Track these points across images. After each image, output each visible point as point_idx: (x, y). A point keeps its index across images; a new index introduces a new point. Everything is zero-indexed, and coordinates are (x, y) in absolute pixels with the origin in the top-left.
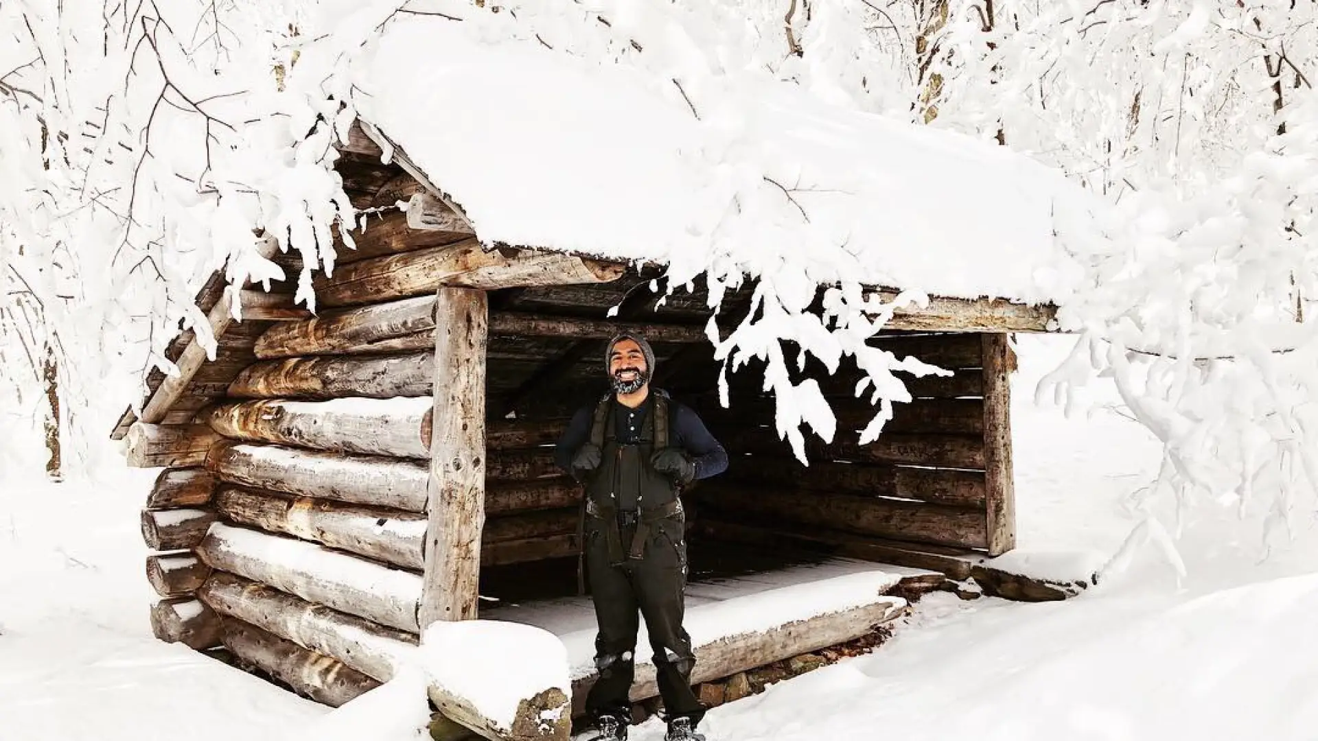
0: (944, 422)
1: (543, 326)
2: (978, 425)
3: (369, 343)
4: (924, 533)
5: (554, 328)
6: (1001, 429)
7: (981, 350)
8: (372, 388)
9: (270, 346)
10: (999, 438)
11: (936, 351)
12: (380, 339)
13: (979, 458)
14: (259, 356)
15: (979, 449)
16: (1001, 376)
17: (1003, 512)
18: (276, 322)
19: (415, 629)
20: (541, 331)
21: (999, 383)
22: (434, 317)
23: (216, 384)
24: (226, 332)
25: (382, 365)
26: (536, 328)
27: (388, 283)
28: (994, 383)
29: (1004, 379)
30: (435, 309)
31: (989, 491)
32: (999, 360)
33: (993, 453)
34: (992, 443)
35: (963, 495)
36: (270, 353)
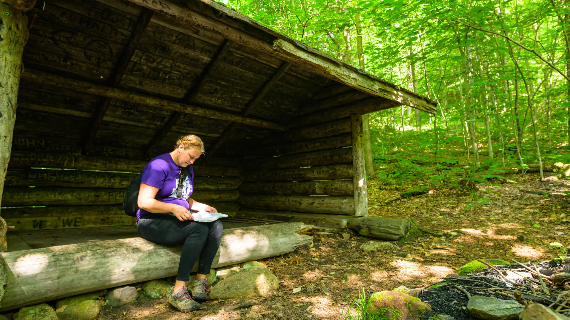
0: (336, 158)
1: (137, 98)
2: (350, 157)
4: (328, 208)
5: (144, 100)
6: (360, 158)
7: (351, 124)
10: (359, 163)
11: (332, 127)
13: (350, 171)
15: (350, 168)
16: (360, 135)
17: (361, 196)
20: (136, 101)
21: (359, 138)
26: (132, 98)
28: (357, 138)
29: (361, 136)
31: (355, 187)
32: (359, 128)
33: (357, 169)
34: (356, 165)
35: (344, 190)
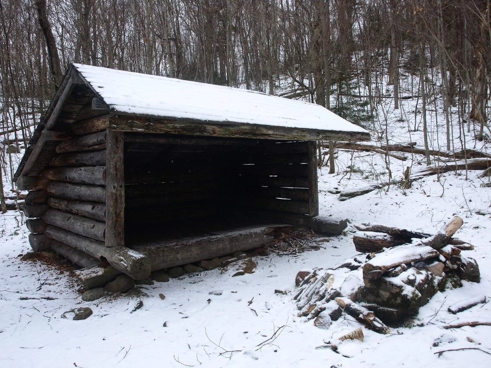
2: (306, 173)
3: (88, 147)
4: (290, 210)
6: (314, 174)
7: (308, 147)
8: (90, 163)
9: (61, 149)
10: (313, 177)
12: (91, 146)
13: (306, 183)
14: (58, 152)
15: (306, 181)
16: (314, 156)
17: (314, 202)
18: (62, 141)
19: (103, 240)
22: (105, 138)
23: (45, 162)
24: (45, 144)
25: (92, 155)
27: (93, 126)
28: (312, 158)
30: (106, 135)
31: (310, 195)
32: (313, 150)
33: (311, 182)
34: (311, 179)
35: (302, 197)
36: (61, 151)
